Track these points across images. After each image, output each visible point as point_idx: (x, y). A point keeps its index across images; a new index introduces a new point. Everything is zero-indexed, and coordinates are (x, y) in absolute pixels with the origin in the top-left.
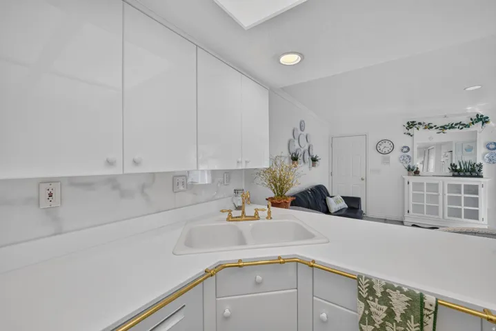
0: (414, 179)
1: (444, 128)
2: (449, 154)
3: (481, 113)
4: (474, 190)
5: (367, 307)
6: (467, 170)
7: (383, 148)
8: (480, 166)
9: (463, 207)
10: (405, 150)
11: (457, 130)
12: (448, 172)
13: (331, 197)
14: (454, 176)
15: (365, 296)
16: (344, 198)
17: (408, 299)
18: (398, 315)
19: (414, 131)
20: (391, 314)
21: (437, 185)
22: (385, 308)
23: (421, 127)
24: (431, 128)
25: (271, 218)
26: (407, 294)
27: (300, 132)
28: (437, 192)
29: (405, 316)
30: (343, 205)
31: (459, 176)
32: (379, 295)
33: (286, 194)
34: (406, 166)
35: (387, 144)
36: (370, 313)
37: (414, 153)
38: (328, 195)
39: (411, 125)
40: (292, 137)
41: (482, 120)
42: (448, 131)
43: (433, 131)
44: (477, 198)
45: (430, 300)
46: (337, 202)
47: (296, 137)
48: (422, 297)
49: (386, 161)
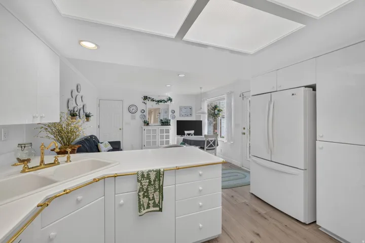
0: (146, 128)
1: (158, 101)
2: (159, 114)
3: (170, 97)
4: (168, 131)
5: (141, 183)
6: (166, 122)
7: (132, 110)
8: (170, 120)
9: (165, 140)
10: (143, 111)
11: (163, 103)
12: (159, 123)
13: (101, 143)
14: (162, 125)
15: (140, 179)
16: (109, 142)
17: (155, 173)
18: (152, 181)
19: (146, 101)
20: (150, 182)
21: (156, 130)
22: (148, 181)
23: (150, 100)
24: (154, 101)
25: (70, 161)
26: (155, 171)
27: (77, 93)
28: (156, 133)
29: (155, 181)
30: (110, 147)
31: (163, 125)
32: (146, 176)
33: (72, 143)
34: (143, 120)
35: (134, 108)
36: (142, 186)
37: (146, 114)
38: (99, 142)
39: (146, 98)
40: (70, 97)
41: (170, 100)
42: (159, 103)
43: (155, 103)
44: (169, 135)
45: (162, 170)
46: (106, 146)
47: (74, 97)
48: (160, 170)
49: (133, 118)
